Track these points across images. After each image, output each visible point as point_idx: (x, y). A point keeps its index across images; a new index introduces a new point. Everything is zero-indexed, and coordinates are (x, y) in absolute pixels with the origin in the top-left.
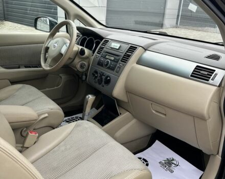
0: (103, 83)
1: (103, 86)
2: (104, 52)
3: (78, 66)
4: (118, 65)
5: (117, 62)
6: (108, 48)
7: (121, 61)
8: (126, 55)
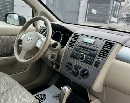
0: (79, 75)
1: (80, 79)
2: (76, 45)
3: (49, 57)
4: (96, 60)
5: (94, 57)
6: (80, 42)
7: (99, 56)
8: (104, 51)
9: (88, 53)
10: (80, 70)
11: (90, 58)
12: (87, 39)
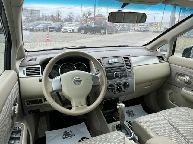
4: (127, 72)
5: (125, 70)
6: (106, 64)
7: (127, 69)
8: (127, 64)
9: (119, 70)
10: (121, 85)
11: (124, 73)
12: (111, 60)
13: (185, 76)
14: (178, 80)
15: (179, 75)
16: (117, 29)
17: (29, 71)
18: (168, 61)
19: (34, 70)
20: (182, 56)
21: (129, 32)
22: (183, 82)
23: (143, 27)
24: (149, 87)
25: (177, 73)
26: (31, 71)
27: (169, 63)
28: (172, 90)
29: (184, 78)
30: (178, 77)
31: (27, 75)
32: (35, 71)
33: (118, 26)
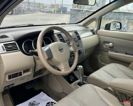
5: (78, 42)
6: (66, 38)
7: (78, 40)
8: (78, 36)
13: (109, 43)
14: (105, 46)
15: (105, 43)
16: (23, 10)
17: (7, 47)
18: (97, 34)
19: (11, 46)
20: (105, 29)
21: (36, 13)
22: (108, 47)
23: (46, 8)
24: (88, 53)
25: (104, 42)
26: (9, 46)
27: (98, 35)
28: (101, 54)
29: (109, 44)
30: (104, 44)
31: (7, 51)
32: (13, 46)
33: (24, 6)
